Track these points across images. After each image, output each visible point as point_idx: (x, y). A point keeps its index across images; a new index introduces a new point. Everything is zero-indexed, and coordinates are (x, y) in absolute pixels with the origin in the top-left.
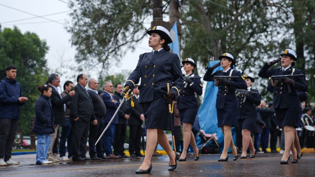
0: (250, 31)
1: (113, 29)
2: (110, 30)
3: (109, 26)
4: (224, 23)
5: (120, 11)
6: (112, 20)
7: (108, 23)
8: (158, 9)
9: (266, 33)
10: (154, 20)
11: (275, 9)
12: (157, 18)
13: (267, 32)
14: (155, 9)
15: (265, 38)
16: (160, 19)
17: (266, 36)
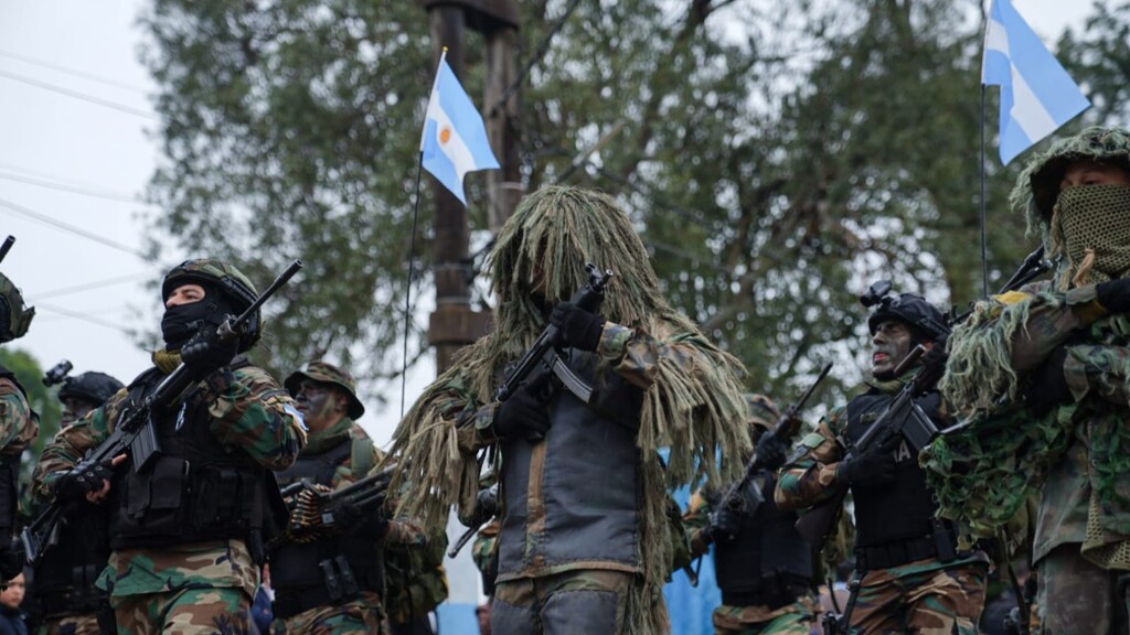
0: (798, 334)
1: (304, 334)
2: (296, 338)
3: (292, 323)
4: (706, 308)
5: (331, 273)
6: (301, 302)
7: (290, 313)
8: (453, 267)
9: (852, 343)
10: (439, 306)
11: (876, 260)
12: (449, 301)
13: (857, 337)
14: (441, 269)
15: (851, 357)
16: (459, 304)
17: (854, 353)
